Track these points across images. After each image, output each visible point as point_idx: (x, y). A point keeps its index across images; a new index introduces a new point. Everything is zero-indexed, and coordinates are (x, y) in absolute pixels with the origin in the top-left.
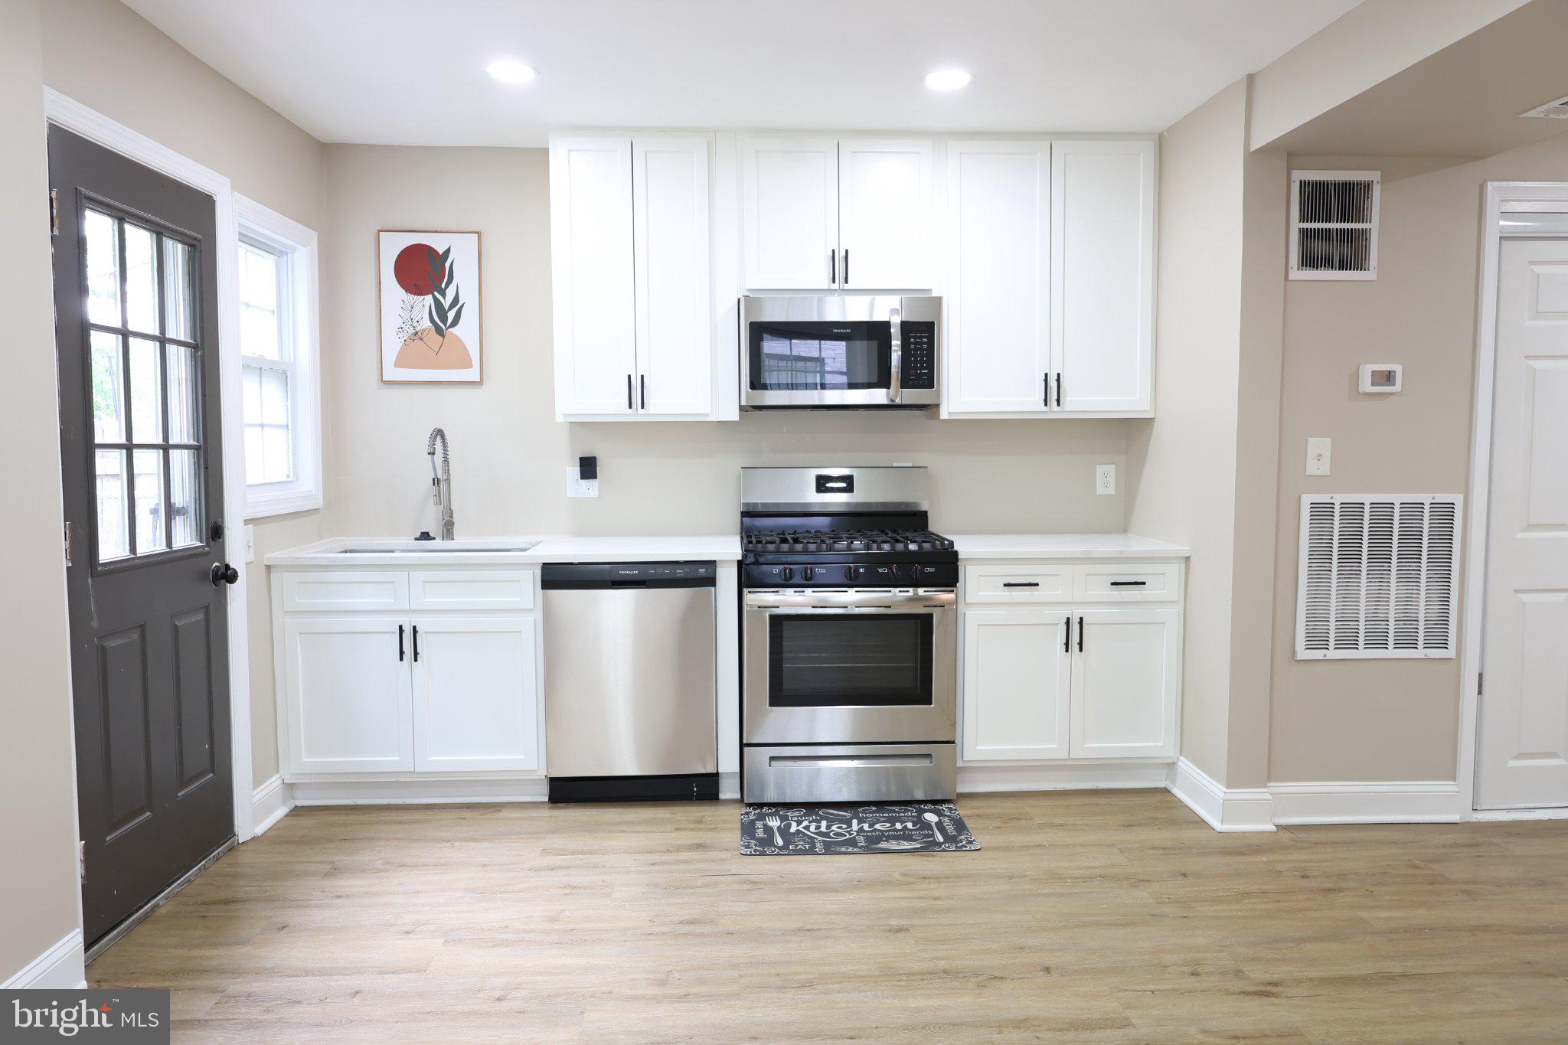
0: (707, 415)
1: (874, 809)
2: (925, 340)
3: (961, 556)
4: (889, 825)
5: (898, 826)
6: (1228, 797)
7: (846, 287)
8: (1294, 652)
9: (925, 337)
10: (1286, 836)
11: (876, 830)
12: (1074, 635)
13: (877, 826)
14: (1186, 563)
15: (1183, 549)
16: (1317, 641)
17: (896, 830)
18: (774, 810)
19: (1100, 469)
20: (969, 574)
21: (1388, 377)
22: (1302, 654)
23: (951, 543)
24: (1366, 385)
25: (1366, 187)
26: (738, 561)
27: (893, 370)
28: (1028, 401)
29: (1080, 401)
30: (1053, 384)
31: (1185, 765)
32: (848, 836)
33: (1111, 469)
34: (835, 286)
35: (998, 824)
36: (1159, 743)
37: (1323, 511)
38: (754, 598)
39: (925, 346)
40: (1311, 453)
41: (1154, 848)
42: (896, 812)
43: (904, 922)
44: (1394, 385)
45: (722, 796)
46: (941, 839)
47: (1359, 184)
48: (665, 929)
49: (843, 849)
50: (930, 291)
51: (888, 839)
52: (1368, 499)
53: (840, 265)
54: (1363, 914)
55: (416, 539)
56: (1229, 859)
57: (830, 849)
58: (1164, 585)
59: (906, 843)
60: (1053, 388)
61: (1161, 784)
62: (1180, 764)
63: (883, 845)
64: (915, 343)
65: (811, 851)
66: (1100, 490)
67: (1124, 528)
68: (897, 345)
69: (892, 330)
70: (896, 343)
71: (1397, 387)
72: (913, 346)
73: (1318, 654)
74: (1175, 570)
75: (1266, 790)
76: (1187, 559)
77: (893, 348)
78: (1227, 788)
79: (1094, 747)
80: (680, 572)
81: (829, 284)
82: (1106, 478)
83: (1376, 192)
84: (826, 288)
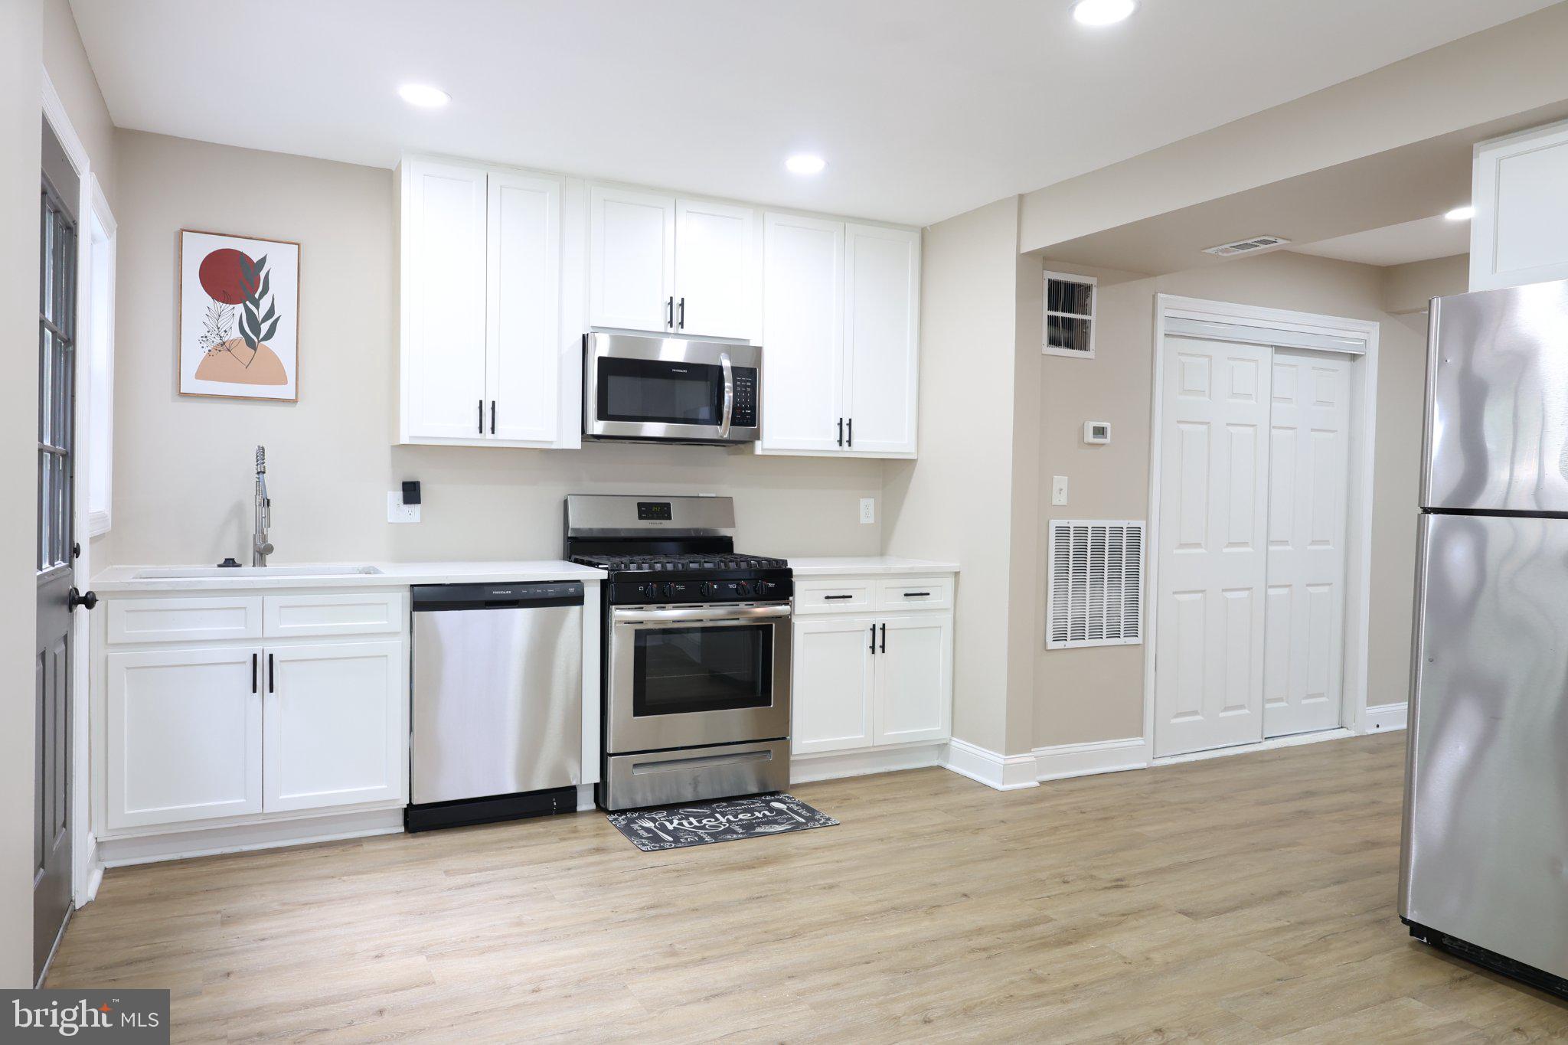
0: (551, 442)
1: (725, 804)
2: (749, 384)
3: (794, 573)
4: (750, 815)
5: (757, 814)
6: (1009, 762)
7: (681, 331)
8: (1045, 643)
9: (748, 381)
10: (1048, 789)
11: (741, 820)
12: (878, 639)
13: (741, 816)
14: (955, 577)
15: (955, 566)
16: (1060, 636)
17: (758, 818)
18: (637, 814)
19: (863, 502)
20: (799, 587)
21: (1100, 431)
22: (1052, 645)
23: (785, 562)
24: (1089, 437)
25: (1088, 288)
26: (603, 582)
27: (726, 409)
28: (822, 441)
29: (866, 444)
30: (845, 428)
31: (957, 743)
32: (723, 827)
33: (872, 501)
34: (670, 330)
35: (837, 805)
36: (937, 729)
37: (1062, 532)
38: (619, 613)
39: (749, 390)
40: (1055, 489)
41: (966, 807)
42: (746, 804)
43: (830, 881)
44: (1106, 438)
45: (579, 809)
46: (804, 821)
47: (1080, 286)
48: (635, 915)
49: (729, 837)
50: (748, 340)
51: (759, 825)
52: (1090, 523)
53: (676, 311)
54: (1138, 830)
55: (219, 566)
56: (1023, 808)
57: (717, 837)
58: (942, 596)
59: (777, 826)
60: (845, 430)
61: (935, 763)
62: (953, 743)
63: (758, 830)
64: (741, 386)
65: (701, 841)
66: (863, 520)
67: (882, 552)
68: (729, 387)
69: (724, 373)
70: (728, 385)
71: (1107, 441)
72: (739, 389)
73: (1060, 645)
74: (949, 582)
75: (1030, 754)
76: (957, 574)
77: (726, 390)
78: (1006, 755)
79: (891, 735)
80: (551, 592)
81: (666, 327)
82: (867, 510)
83: (1094, 291)
84: (663, 331)
